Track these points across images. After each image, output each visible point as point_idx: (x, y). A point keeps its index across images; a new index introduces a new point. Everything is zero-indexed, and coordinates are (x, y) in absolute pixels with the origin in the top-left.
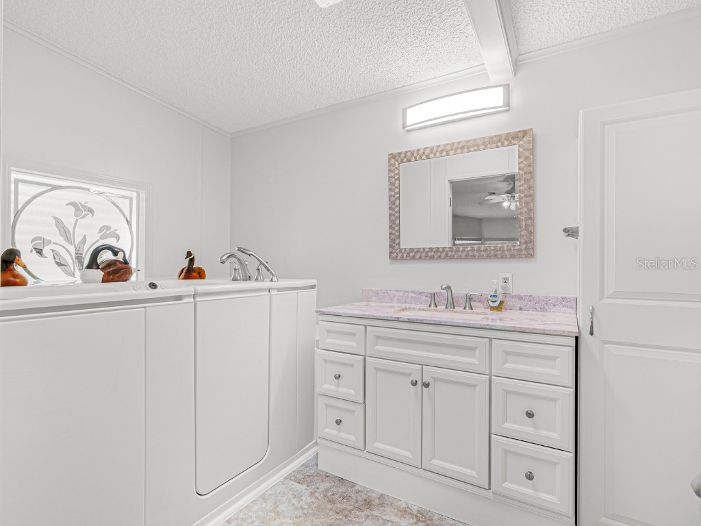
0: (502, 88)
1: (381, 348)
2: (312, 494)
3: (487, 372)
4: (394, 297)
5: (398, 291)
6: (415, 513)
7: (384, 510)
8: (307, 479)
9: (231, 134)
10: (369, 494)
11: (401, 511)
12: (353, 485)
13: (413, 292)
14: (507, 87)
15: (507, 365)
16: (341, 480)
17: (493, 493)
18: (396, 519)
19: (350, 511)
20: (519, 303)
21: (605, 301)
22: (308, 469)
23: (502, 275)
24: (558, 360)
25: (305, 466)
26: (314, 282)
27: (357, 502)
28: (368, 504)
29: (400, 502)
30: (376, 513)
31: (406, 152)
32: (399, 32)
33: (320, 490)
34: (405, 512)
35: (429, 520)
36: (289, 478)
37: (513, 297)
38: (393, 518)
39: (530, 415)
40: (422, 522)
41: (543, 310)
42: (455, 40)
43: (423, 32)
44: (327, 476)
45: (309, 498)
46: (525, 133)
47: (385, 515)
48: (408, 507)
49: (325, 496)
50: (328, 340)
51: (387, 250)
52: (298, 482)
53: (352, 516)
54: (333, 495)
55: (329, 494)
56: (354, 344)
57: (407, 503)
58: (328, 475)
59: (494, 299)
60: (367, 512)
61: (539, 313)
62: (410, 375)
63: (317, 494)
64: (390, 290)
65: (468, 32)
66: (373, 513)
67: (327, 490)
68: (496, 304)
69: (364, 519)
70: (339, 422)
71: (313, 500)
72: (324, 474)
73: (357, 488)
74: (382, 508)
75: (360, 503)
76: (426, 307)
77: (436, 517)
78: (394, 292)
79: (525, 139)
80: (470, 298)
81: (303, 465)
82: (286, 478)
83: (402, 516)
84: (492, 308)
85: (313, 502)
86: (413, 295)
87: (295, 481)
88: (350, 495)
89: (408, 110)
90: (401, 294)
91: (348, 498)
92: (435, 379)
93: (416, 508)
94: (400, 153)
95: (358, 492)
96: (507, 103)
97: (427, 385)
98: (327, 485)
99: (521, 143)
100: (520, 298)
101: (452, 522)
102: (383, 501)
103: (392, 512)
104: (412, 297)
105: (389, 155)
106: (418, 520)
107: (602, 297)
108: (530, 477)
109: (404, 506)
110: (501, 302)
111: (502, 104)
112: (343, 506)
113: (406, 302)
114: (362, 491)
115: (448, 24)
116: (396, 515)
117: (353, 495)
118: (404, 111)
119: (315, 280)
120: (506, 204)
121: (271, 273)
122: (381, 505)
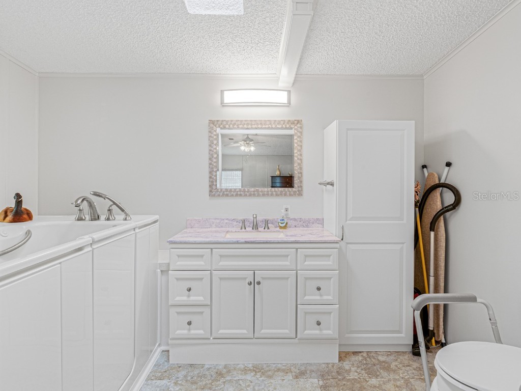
0: (286, 92)
1: (224, 263)
2: (176, 384)
3: (295, 269)
4: (213, 223)
5: (216, 219)
6: (252, 368)
7: (232, 375)
8: (165, 374)
9: (39, 73)
10: (217, 368)
11: (243, 371)
12: (203, 366)
13: (227, 219)
14: (289, 92)
15: (306, 263)
16: (191, 365)
17: (298, 339)
18: (243, 377)
19: (211, 384)
20: (294, 223)
21: (348, 222)
22: (161, 367)
23: (285, 207)
24: (331, 257)
25: (157, 365)
26: (156, 217)
27: (212, 376)
28: (220, 374)
29: (239, 366)
30: (228, 378)
31: (223, 121)
32: (235, 44)
33: (180, 379)
34: (245, 370)
35: (262, 369)
36: (149, 379)
37: (291, 219)
38: (240, 377)
39: (319, 289)
40: (258, 372)
41: (307, 226)
42: (266, 57)
43: (250, 48)
44: (180, 367)
45: (175, 387)
46: (298, 122)
47: (235, 377)
48: (246, 367)
49: (186, 381)
50: (178, 263)
51: (207, 189)
52: (159, 379)
53: (214, 386)
54: (192, 378)
55: (189, 378)
56: (202, 263)
57: (244, 364)
58: (179, 365)
59: (283, 222)
60: (222, 380)
61: (305, 228)
62: (245, 279)
63: (180, 382)
64: (209, 219)
65: (275, 56)
66: (226, 379)
67: (185, 376)
68: (284, 224)
69: (223, 386)
70: (189, 323)
71: (179, 387)
72: (176, 366)
73: (206, 366)
74: (230, 374)
75: (214, 376)
76: (239, 229)
77: (265, 366)
78: (213, 220)
79: (298, 125)
80: (267, 222)
81: (155, 365)
82: (147, 380)
83: (246, 374)
84: (281, 227)
85: (180, 389)
86: (227, 221)
87: (156, 379)
88: (204, 373)
89: (225, 92)
90: (218, 221)
91: (204, 376)
92: (263, 278)
93: (251, 365)
94: (218, 121)
95: (209, 369)
96: (289, 102)
97: (259, 283)
98: (184, 373)
99: (296, 127)
100: (295, 220)
101: (274, 365)
102: (228, 369)
103: (238, 374)
104: (226, 223)
105: (210, 120)
106: (256, 372)
107: (346, 220)
108: (319, 323)
109: (243, 367)
110: (287, 223)
111: (286, 103)
112: (204, 383)
113: (222, 227)
114: (211, 368)
115: (266, 48)
116: (241, 374)
117: (207, 373)
118: (222, 92)
119: (158, 216)
120: (242, 148)
121: (125, 213)
122: (229, 372)
